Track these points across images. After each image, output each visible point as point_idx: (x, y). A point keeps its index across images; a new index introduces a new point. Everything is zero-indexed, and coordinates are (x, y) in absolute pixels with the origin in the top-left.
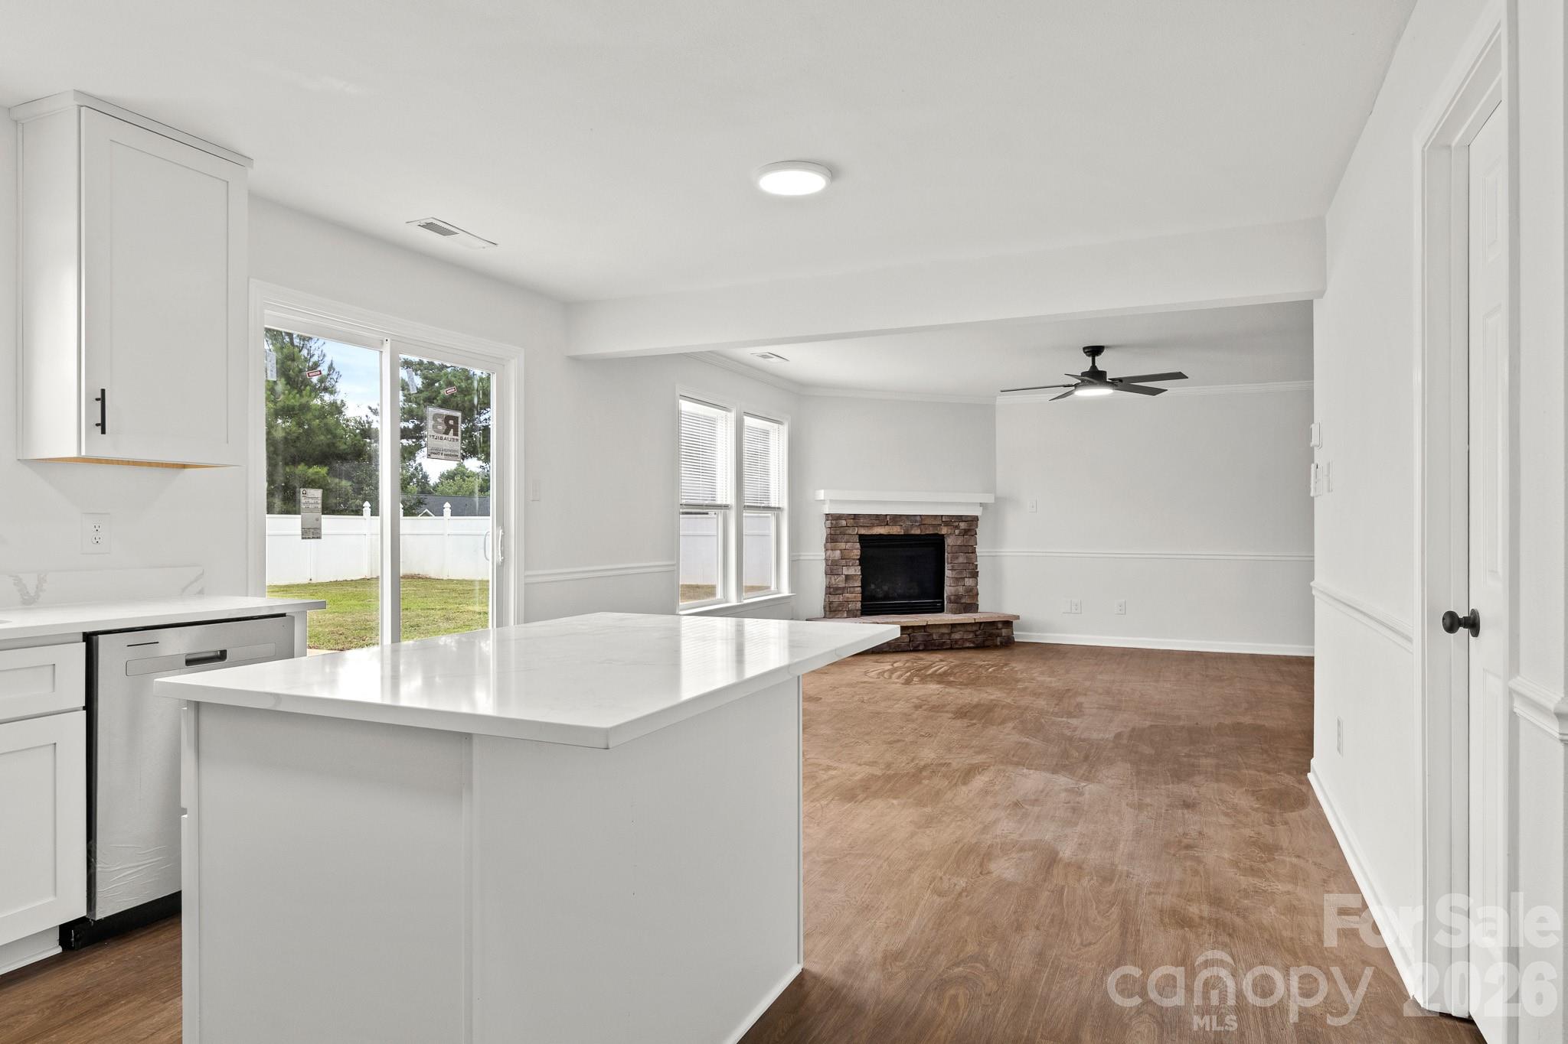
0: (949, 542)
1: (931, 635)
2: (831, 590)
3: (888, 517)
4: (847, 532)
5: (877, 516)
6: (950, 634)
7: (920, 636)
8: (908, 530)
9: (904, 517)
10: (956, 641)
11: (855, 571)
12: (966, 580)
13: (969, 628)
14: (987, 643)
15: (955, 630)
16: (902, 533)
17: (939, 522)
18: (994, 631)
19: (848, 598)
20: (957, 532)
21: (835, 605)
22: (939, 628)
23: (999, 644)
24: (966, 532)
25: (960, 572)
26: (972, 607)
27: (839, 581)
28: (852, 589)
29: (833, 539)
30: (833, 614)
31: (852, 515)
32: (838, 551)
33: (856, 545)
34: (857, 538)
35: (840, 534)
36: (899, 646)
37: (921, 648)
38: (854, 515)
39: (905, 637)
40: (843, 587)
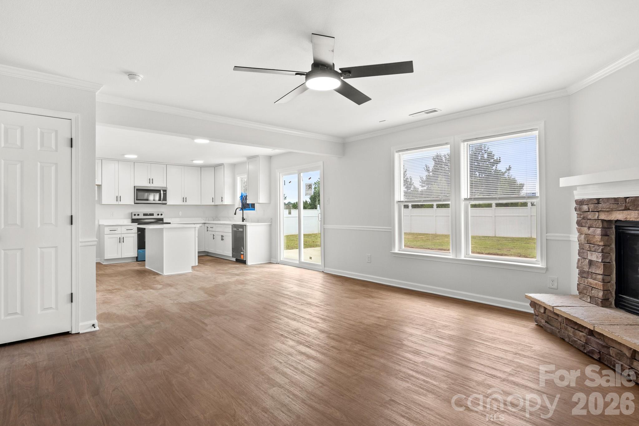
2: (580, 272)
4: (590, 217)
11: (598, 257)
19: (591, 283)
21: (581, 287)
27: (585, 265)
28: (594, 276)
29: (579, 223)
30: (582, 295)
31: (594, 200)
32: (583, 236)
33: (599, 231)
34: (600, 224)
35: (584, 218)
36: (575, 341)
37: (595, 357)
38: (597, 199)
39: (582, 335)
40: (588, 272)
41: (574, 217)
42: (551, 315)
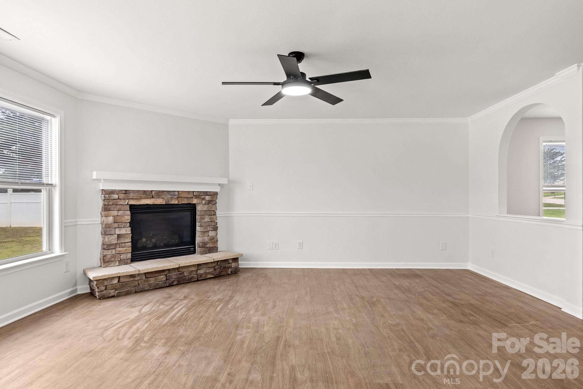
0: (199, 208)
2: (106, 247)
3: (153, 192)
4: (119, 203)
5: (144, 191)
6: (196, 271)
7: (174, 275)
8: (169, 201)
9: (165, 193)
10: (201, 275)
11: (127, 231)
12: (210, 232)
13: (210, 265)
15: (199, 268)
16: (164, 203)
17: (192, 196)
18: (227, 265)
19: (120, 251)
20: (204, 202)
21: (108, 257)
23: (230, 273)
24: (209, 202)
25: (206, 228)
26: (214, 249)
27: (113, 239)
28: (123, 245)
29: (105, 209)
30: (107, 264)
31: (124, 191)
32: (110, 218)
33: (128, 213)
34: (128, 207)
35: (111, 205)
36: (157, 284)
37: (175, 283)
38: (126, 190)
39: (162, 277)
40: (116, 244)
41: (99, 203)
42: (127, 280)
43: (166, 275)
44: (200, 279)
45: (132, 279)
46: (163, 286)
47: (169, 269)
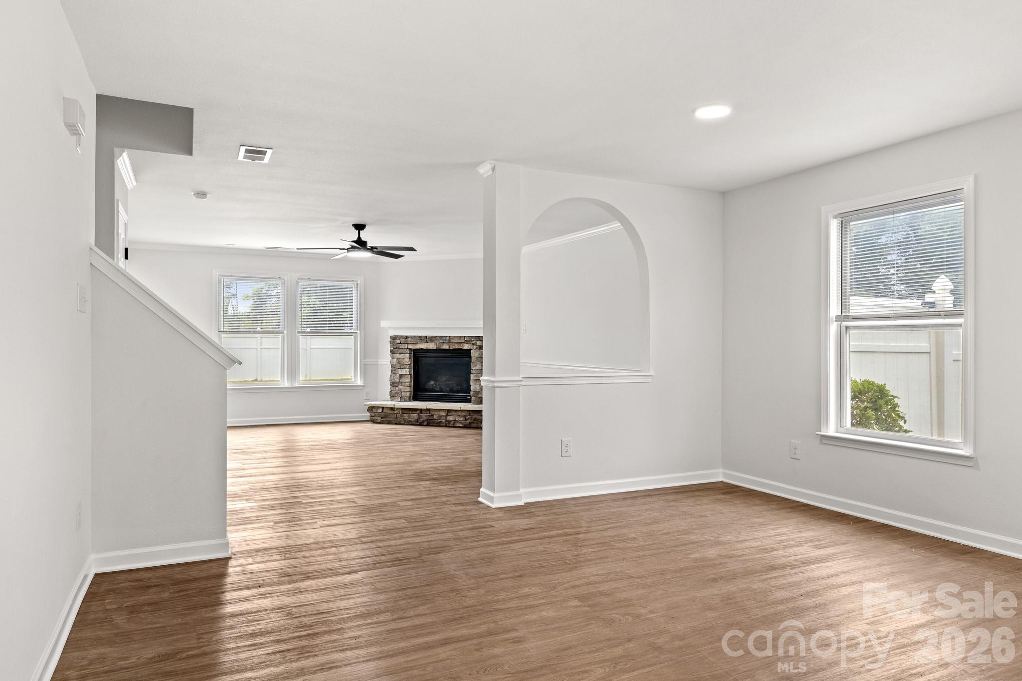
1: (433, 416)
2: (394, 384)
3: (427, 337)
4: (401, 347)
5: (421, 337)
7: (424, 416)
8: (440, 346)
9: (438, 338)
10: (450, 422)
11: (407, 372)
13: (460, 414)
14: (472, 425)
15: (449, 414)
16: (435, 348)
17: (464, 341)
19: (401, 389)
20: (475, 347)
21: (393, 392)
22: (439, 411)
27: (397, 378)
28: (403, 384)
29: (392, 352)
30: (393, 398)
31: (404, 337)
32: (395, 359)
33: (408, 356)
34: (408, 351)
35: (396, 348)
36: (410, 421)
37: (425, 424)
38: (406, 336)
39: (415, 416)
40: (399, 382)
41: (388, 347)
42: (388, 411)
43: (418, 414)
44: (448, 425)
45: (392, 412)
46: (415, 423)
47: (421, 409)
